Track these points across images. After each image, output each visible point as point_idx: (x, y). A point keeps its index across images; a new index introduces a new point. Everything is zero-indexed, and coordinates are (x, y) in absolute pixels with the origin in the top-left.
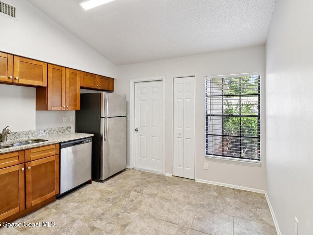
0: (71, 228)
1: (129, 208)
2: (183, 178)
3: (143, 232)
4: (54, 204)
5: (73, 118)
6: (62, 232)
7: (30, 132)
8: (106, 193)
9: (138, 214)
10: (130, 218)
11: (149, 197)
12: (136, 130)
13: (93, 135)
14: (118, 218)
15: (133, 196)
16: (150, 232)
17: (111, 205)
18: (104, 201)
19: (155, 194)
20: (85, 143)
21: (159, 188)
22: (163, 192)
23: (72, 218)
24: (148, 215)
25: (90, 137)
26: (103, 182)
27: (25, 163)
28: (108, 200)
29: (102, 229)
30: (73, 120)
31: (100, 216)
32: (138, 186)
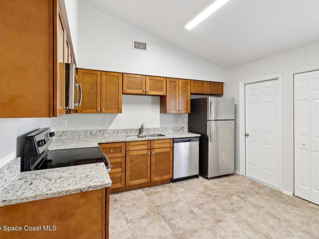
0: (176, 205)
1: (228, 209)
2: (309, 202)
3: (234, 233)
4: (169, 185)
5: (186, 119)
6: (170, 206)
7: (156, 129)
8: (209, 189)
9: (234, 217)
10: (225, 217)
11: (252, 206)
12: (246, 135)
13: (200, 135)
14: (214, 212)
15: (235, 200)
16: (241, 237)
17: (210, 200)
18: (205, 195)
19: (261, 206)
20: (193, 141)
21: (268, 202)
22: (273, 208)
23: (179, 198)
24: (245, 222)
25: (197, 137)
26: (209, 180)
27: (151, 149)
28: (209, 195)
29: (198, 215)
30: (186, 121)
31: (199, 205)
32: (243, 192)
